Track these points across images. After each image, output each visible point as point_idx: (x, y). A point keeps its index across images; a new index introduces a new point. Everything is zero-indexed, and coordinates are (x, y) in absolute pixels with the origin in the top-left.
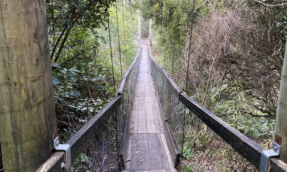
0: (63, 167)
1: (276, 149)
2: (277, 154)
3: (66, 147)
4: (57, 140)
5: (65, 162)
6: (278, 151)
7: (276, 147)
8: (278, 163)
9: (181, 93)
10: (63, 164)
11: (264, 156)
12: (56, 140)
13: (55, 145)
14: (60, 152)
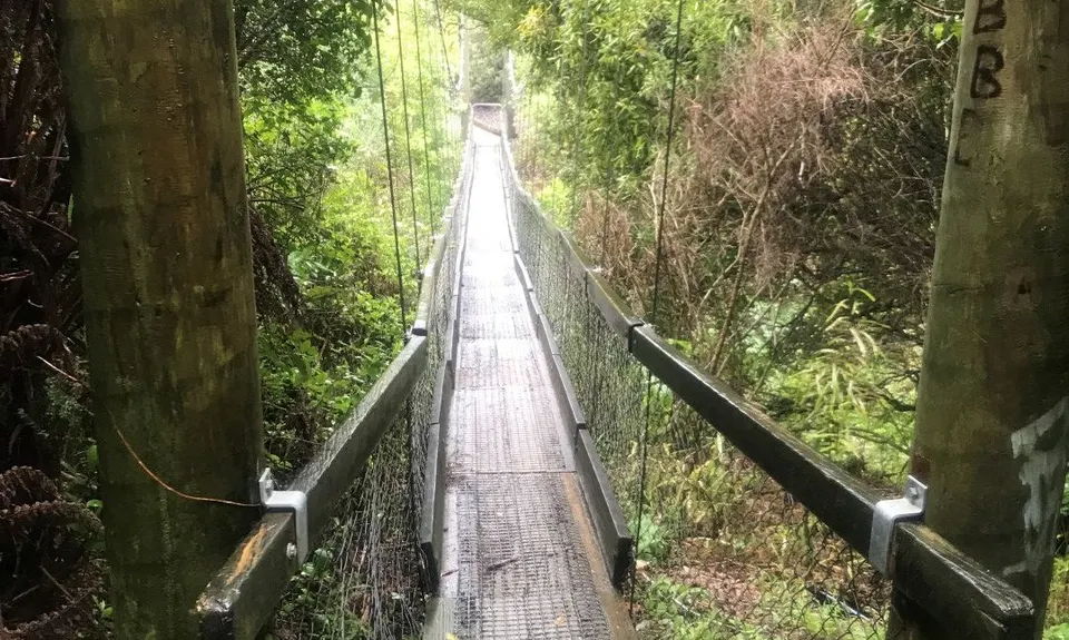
0: (292, 556)
1: (916, 497)
2: (918, 510)
3: (294, 498)
4: (267, 478)
5: (295, 543)
6: (921, 501)
7: (914, 491)
8: (919, 535)
9: (636, 328)
10: (291, 548)
11: (880, 517)
12: (265, 479)
13: (264, 494)
14: (280, 515)
